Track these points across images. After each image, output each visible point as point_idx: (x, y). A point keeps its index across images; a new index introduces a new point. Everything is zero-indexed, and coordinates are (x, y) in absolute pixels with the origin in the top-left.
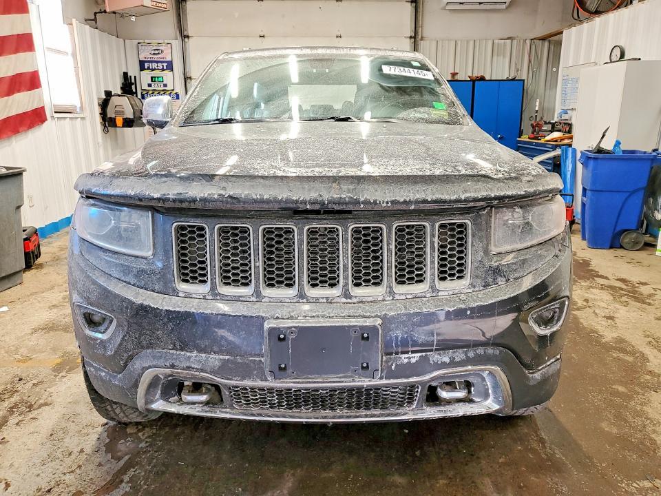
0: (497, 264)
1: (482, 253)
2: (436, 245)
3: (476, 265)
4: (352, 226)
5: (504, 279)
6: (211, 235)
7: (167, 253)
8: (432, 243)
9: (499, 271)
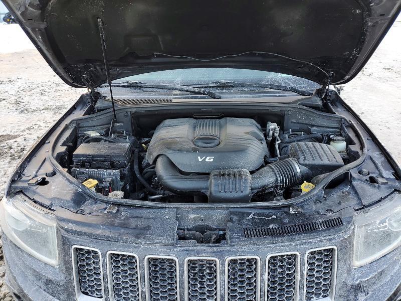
0: (358, 282)
1: (346, 275)
2: (305, 273)
3: (340, 286)
4: (228, 259)
5: (363, 294)
6: (104, 260)
7: (68, 270)
8: (302, 271)
9: (360, 287)
